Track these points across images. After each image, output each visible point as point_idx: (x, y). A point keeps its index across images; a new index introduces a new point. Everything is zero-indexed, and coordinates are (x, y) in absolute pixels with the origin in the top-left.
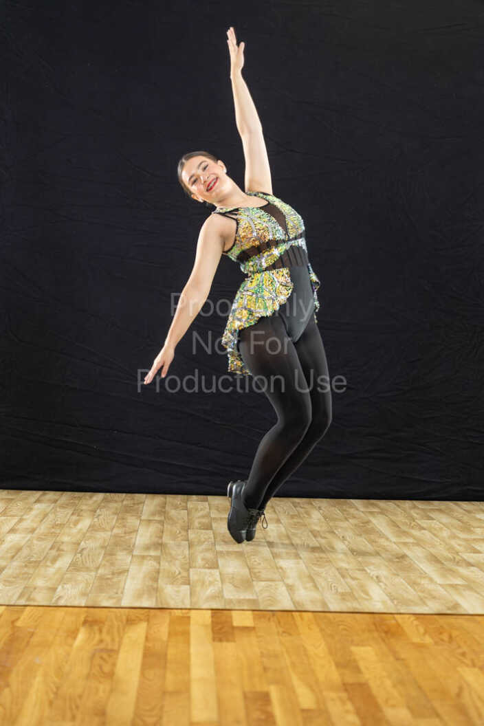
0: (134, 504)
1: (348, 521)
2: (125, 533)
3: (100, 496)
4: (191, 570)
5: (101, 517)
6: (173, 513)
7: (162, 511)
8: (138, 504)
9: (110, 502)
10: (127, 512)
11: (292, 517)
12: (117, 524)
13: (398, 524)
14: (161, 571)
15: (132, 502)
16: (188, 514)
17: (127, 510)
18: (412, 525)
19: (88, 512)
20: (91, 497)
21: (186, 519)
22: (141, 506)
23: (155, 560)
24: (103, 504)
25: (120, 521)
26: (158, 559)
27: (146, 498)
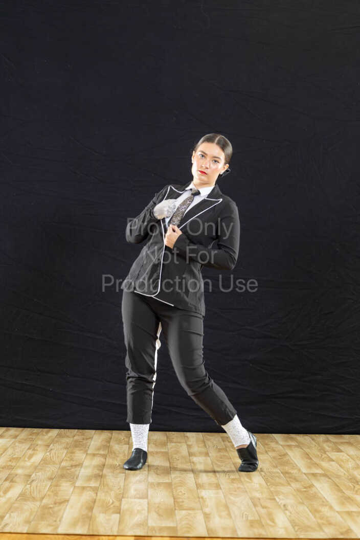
4: (123, 499)
5: (53, 452)
9: (63, 437)
14: (97, 501)
15: (82, 437)
17: (77, 445)
18: (323, 457)
19: (43, 447)
20: (47, 433)
22: (89, 441)
23: (94, 491)
24: (56, 439)
26: (95, 490)
27: (95, 433)
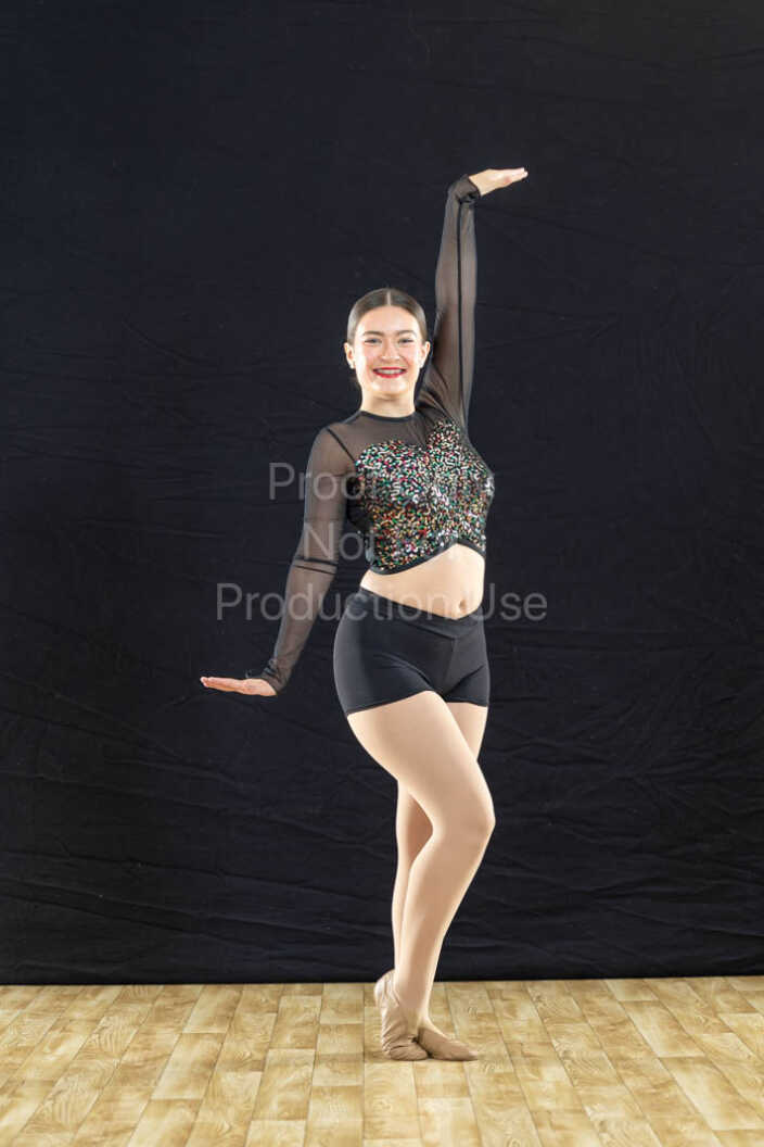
0: (176, 1004)
1: (586, 1022)
2: (146, 1060)
3: (113, 992)
4: (252, 1123)
6: (247, 1018)
7: (228, 1016)
8: (184, 1004)
9: (130, 1001)
10: (158, 1020)
11: (480, 1017)
12: (135, 1045)
13: (682, 1023)
14: (196, 1127)
15: (172, 1001)
16: (277, 1020)
17: (160, 1016)
18: (710, 1023)
19: (83, 1023)
20: (95, 994)
21: (270, 1029)
22: (188, 1008)
23: (190, 1107)
24: (114, 1007)
25: (141, 1038)
26: (195, 1105)
27: (202, 991)
